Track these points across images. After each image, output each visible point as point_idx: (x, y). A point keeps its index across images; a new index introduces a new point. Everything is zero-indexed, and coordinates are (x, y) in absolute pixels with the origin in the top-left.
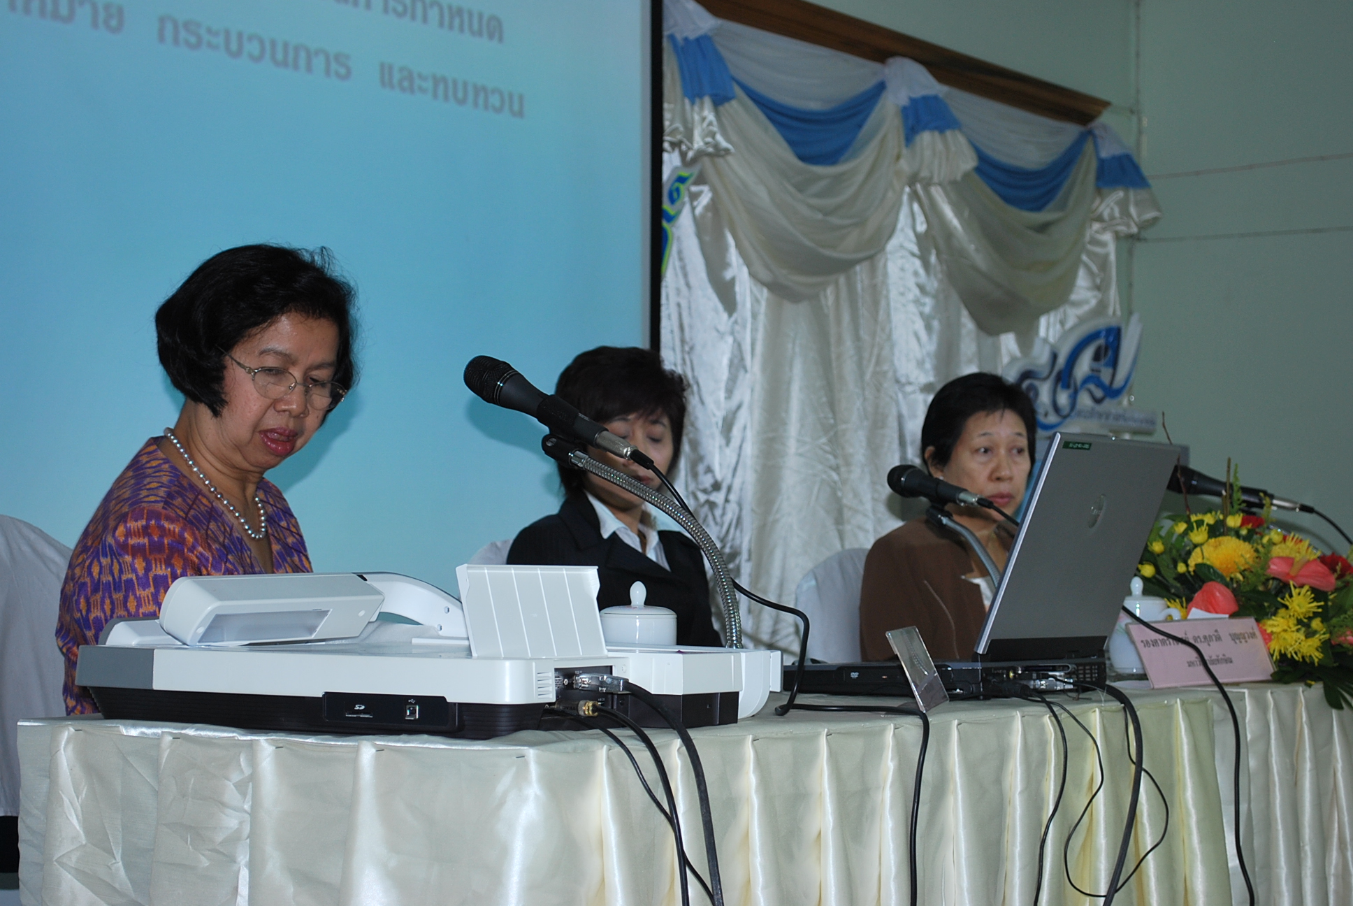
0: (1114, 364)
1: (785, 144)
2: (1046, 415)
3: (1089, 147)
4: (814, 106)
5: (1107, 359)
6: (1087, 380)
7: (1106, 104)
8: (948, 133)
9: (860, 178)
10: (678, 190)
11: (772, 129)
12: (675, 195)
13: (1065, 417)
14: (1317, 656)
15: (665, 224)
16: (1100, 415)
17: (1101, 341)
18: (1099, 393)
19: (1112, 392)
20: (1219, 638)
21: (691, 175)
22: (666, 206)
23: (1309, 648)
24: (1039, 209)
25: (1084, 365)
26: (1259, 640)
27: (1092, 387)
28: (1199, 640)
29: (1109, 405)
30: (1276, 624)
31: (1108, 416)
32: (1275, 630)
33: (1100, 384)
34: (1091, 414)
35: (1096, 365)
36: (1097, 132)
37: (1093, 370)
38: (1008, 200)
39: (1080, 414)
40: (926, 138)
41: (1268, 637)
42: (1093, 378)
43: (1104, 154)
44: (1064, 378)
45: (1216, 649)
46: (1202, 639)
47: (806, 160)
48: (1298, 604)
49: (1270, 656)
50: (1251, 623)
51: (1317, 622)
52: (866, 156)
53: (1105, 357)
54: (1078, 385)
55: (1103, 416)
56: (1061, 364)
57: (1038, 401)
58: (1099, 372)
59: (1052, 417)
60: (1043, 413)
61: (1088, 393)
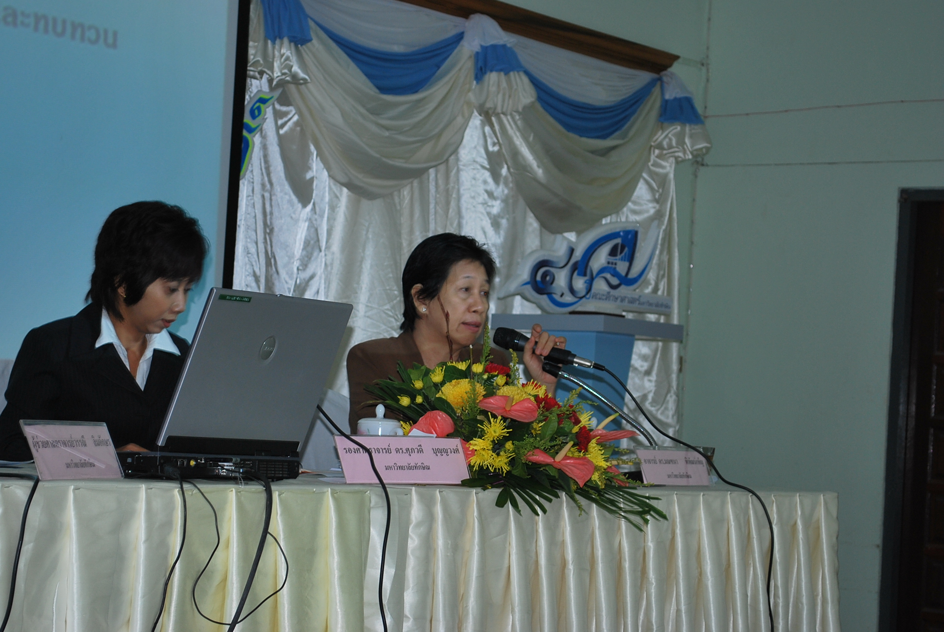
0: (631, 259)
1: (364, 78)
2: (562, 295)
3: (656, 90)
4: (397, 49)
5: (623, 254)
6: (602, 270)
7: (676, 58)
8: (512, 74)
9: (432, 106)
10: (259, 109)
11: (352, 65)
12: (256, 112)
13: (581, 298)
14: (506, 468)
15: (245, 133)
16: (616, 299)
17: (618, 241)
18: (615, 281)
19: (626, 281)
20: (420, 451)
22: (247, 119)
23: (501, 462)
24: (604, 137)
25: (601, 258)
26: (461, 455)
27: (608, 276)
28: (401, 451)
29: (624, 290)
30: (477, 444)
31: (623, 300)
32: (475, 448)
33: (615, 274)
34: (607, 297)
35: (612, 259)
36: (665, 79)
37: (608, 263)
38: (569, 128)
39: (595, 296)
40: (493, 78)
41: (469, 454)
42: (610, 269)
43: (667, 97)
44: (581, 267)
45: (415, 459)
46: (404, 451)
47: (383, 90)
48: (495, 429)
49: (470, 467)
50: (455, 443)
51: (509, 445)
52: (437, 91)
53: (621, 253)
54: (595, 274)
55: (619, 300)
56: (578, 254)
57: (554, 285)
58: (616, 264)
59: (568, 298)
60: (560, 294)
61: (604, 281)
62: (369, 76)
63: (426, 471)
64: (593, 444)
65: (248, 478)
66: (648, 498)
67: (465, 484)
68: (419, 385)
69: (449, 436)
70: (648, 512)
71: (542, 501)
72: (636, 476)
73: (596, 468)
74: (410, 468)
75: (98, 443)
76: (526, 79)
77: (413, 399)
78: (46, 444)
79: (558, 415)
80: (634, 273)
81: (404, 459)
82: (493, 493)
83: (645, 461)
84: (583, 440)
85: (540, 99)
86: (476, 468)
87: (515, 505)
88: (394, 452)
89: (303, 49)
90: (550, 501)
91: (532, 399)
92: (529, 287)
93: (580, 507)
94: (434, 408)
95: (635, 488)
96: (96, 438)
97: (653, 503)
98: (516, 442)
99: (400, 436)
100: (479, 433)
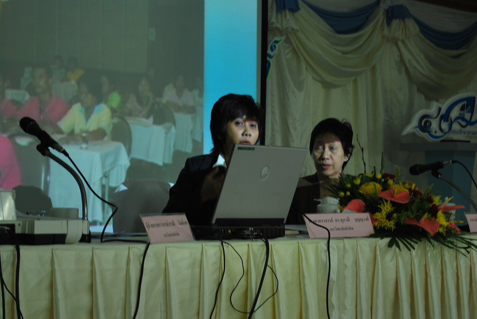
0: (472, 112)
2: (436, 132)
5: (468, 110)
6: (457, 118)
8: (406, 19)
9: (364, 39)
10: (275, 46)
12: (274, 48)
13: (446, 133)
14: (393, 227)
15: (268, 59)
16: (465, 133)
17: (465, 102)
18: (464, 123)
20: (348, 220)
21: (281, 40)
22: (269, 52)
23: (391, 224)
25: (456, 112)
26: (370, 221)
27: (460, 121)
28: (338, 221)
29: (469, 128)
30: (378, 215)
31: (469, 133)
32: (377, 218)
33: (463, 119)
34: (461, 132)
35: (462, 112)
37: (460, 114)
39: (454, 132)
40: (395, 23)
41: (374, 220)
42: (461, 117)
44: (445, 117)
45: (346, 224)
46: (340, 220)
47: (339, 32)
48: (387, 208)
49: (375, 228)
50: (367, 215)
51: (395, 215)
52: (367, 30)
53: (467, 108)
54: (453, 120)
55: (467, 133)
56: (443, 111)
57: (431, 127)
58: (464, 115)
59: (439, 133)
60: (434, 131)
61: (458, 124)
62: (331, 25)
63: (351, 230)
64: (440, 213)
65: (257, 237)
66: (471, 240)
67: (371, 236)
68: (349, 186)
69: (364, 212)
70: (469, 247)
71: (413, 244)
72: (465, 228)
73: (441, 226)
74: (343, 229)
75: (181, 223)
76: (413, 21)
77: (345, 193)
78: (153, 226)
79: (421, 199)
80: (474, 119)
81: (340, 225)
82: (387, 240)
83: (470, 220)
84: (434, 211)
85: (422, 31)
86: (378, 227)
87: (398, 246)
88: (334, 221)
89: (297, 14)
90: (417, 243)
91: (407, 191)
92: (418, 129)
93: (433, 246)
94: (355, 198)
95: (464, 235)
96: (180, 221)
97: (472, 242)
98: (398, 214)
99: (338, 213)
100: (379, 210)
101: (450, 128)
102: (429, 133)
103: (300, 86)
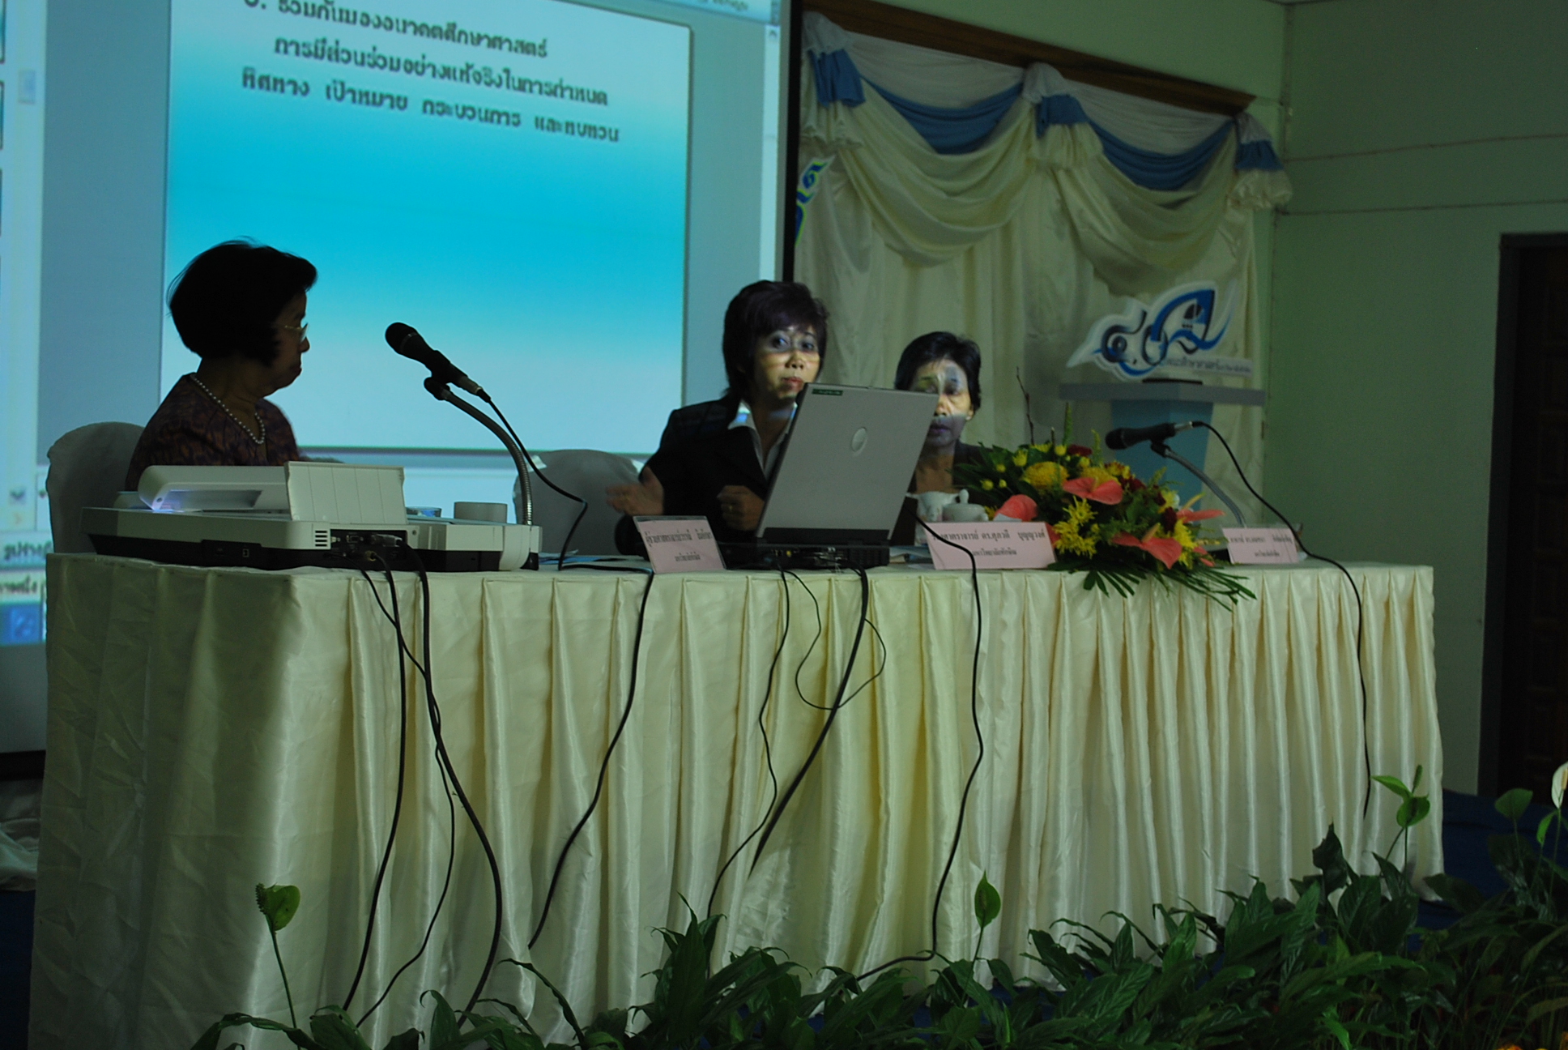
0: (1207, 321)
1: (920, 138)
2: (1135, 362)
3: (1232, 135)
5: (1199, 316)
6: (1177, 334)
7: (1252, 98)
8: (1077, 127)
9: (991, 164)
10: (812, 177)
12: (810, 180)
13: (1155, 365)
14: (1092, 551)
15: (799, 203)
16: (1192, 364)
17: (1194, 302)
18: (1190, 345)
19: (1203, 344)
20: (1006, 536)
21: (825, 164)
22: (801, 188)
23: (1087, 545)
24: (1176, 189)
25: (1175, 322)
26: (1047, 538)
27: (1183, 339)
28: (987, 537)
29: (1201, 355)
30: (1062, 527)
31: (1199, 365)
32: (1061, 531)
33: (1190, 336)
34: (1184, 362)
35: (1187, 322)
36: (1240, 122)
37: (1184, 326)
38: (1138, 180)
39: (1170, 362)
40: (1055, 131)
41: (1054, 537)
42: (1186, 333)
43: (1244, 140)
44: (1154, 332)
45: (1002, 544)
46: (991, 536)
47: (942, 150)
48: (1080, 513)
49: (1056, 551)
50: (1041, 526)
51: (1095, 527)
52: (998, 146)
53: (1197, 314)
54: (1169, 337)
55: (1196, 365)
56: (1151, 320)
57: (1127, 352)
58: (1191, 327)
59: (1141, 365)
60: (1132, 360)
61: (1179, 345)
62: (924, 135)
63: (1013, 556)
64: (1179, 525)
65: (845, 565)
66: (1236, 578)
67: (1051, 568)
68: (1002, 468)
69: (1034, 520)
70: (1234, 592)
71: (1128, 582)
72: (1223, 556)
73: (1184, 549)
74: (997, 553)
75: (701, 536)
76: (1090, 129)
77: (996, 482)
78: (657, 539)
79: (1144, 497)
80: (1210, 337)
81: (990, 545)
82: (1081, 576)
83: (1232, 540)
84: (1169, 520)
85: (1107, 151)
86: (1063, 551)
87: (1103, 588)
88: (980, 537)
89: (858, 110)
90: (1137, 582)
91: (1116, 479)
92: (1100, 355)
93: (1167, 589)
94: (1017, 492)
95: (1222, 568)
96: (700, 532)
97: (1242, 583)
98: (1102, 526)
99: (986, 522)
100: (1064, 517)
101: (1164, 355)
102: (1122, 362)
103: (861, 260)
